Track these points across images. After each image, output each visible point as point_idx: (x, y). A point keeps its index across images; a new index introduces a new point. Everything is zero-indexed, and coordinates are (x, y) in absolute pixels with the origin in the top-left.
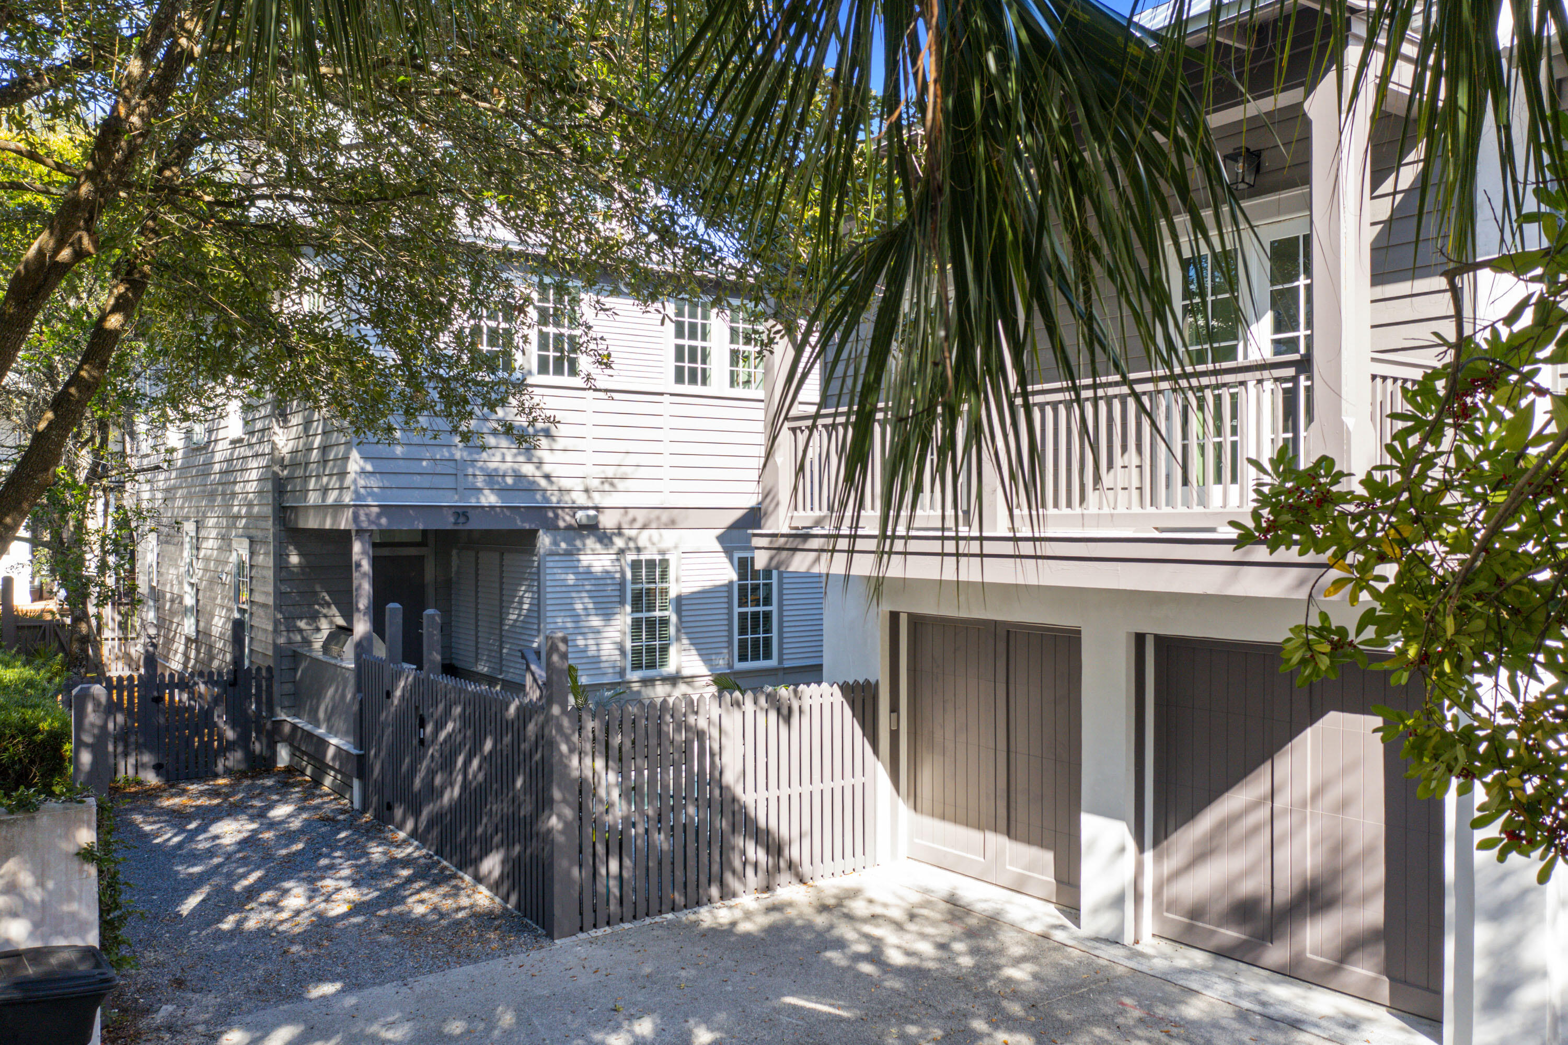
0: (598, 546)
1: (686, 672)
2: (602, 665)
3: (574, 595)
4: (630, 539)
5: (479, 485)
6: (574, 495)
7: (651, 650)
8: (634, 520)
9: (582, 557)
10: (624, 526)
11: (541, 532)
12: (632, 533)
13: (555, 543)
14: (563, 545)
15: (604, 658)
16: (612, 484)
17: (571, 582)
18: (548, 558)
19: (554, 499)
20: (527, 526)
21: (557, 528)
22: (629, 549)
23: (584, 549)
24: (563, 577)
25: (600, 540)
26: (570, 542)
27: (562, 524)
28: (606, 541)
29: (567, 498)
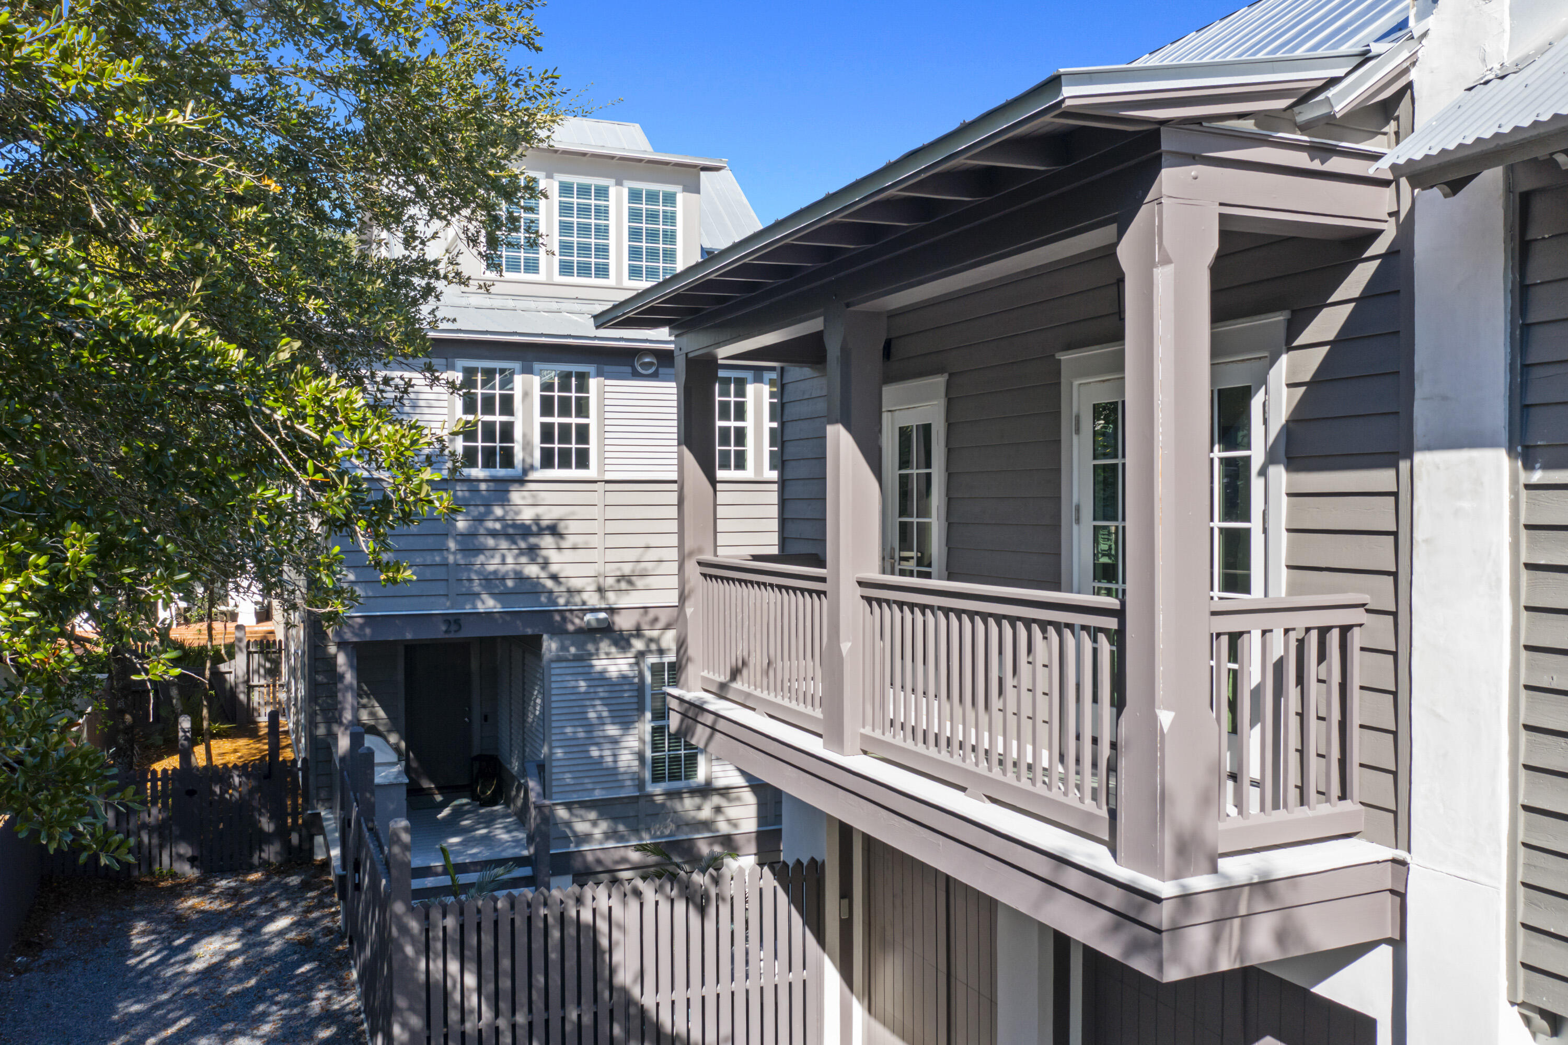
0: (613, 650)
1: (720, 783)
2: (620, 777)
3: (588, 703)
4: (651, 640)
5: (477, 589)
6: (585, 596)
7: (675, 760)
8: (656, 620)
9: (595, 662)
10: (644, 626)
11: (545, 637)
12: (655, 634)
13: (563, 648)
14: (573, 650)
15: (622, 770)
16: (630, 582)
17: (583, 689)
18: (553, 665)
19: (561, 601)
20: (529, 631)
21: (566, 632)
22: (650, 651)
23: (597, 654)
24: (573, 684)
25: (616, 643)
26: (581, 646)
27: (571, 627)
28: (623, 643)
29: (577, 599)
